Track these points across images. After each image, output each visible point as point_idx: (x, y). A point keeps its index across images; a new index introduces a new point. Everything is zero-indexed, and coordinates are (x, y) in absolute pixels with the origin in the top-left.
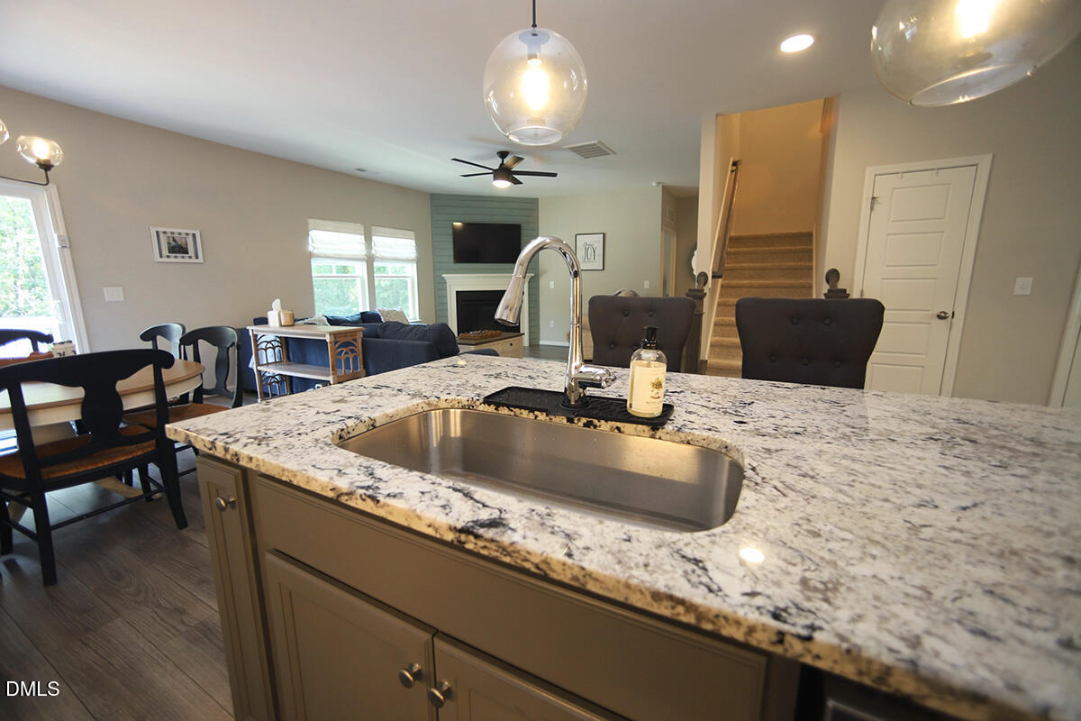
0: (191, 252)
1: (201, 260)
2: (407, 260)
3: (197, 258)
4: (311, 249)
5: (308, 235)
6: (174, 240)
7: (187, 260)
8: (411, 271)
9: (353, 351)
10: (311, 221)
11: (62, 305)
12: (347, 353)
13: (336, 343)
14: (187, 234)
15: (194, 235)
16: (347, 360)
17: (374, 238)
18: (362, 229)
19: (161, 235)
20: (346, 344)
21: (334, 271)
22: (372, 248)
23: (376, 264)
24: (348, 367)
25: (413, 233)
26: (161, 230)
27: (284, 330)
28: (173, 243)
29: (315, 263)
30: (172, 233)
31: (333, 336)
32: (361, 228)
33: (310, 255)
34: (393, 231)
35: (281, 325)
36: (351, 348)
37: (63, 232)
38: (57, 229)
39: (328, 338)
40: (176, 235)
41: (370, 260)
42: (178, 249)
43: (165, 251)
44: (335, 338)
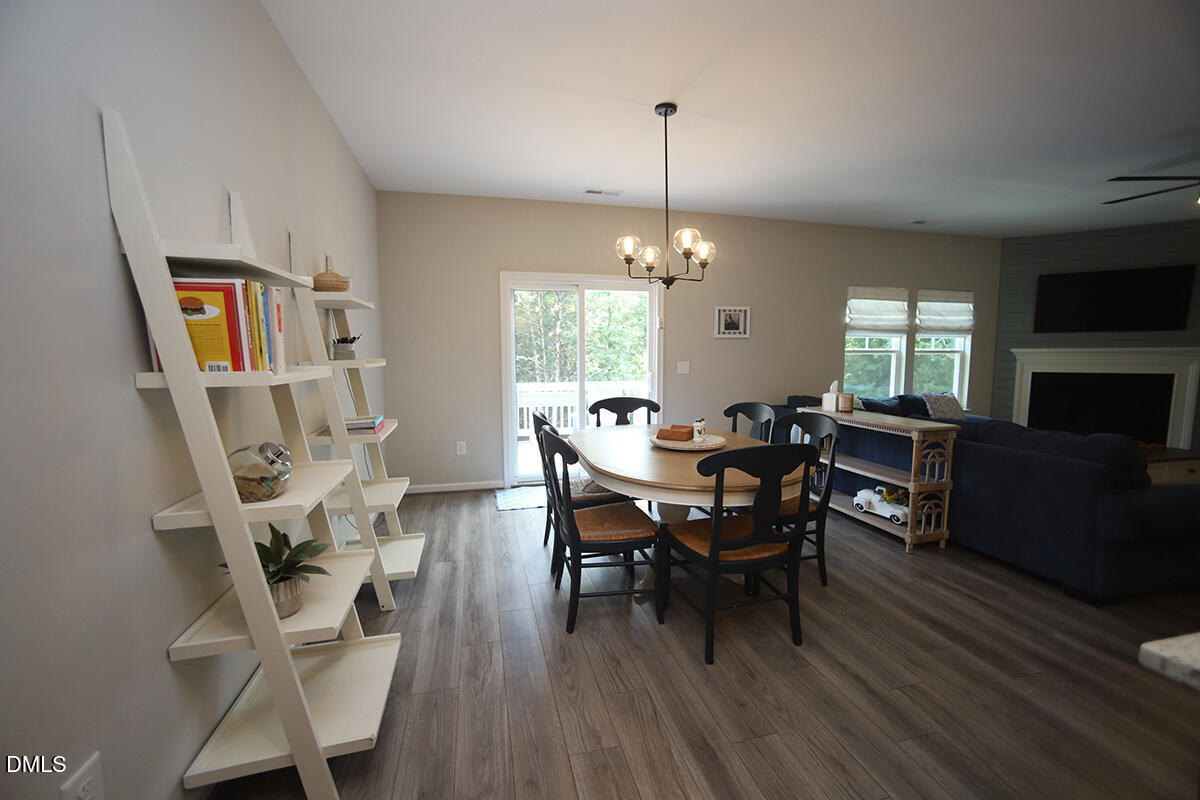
0: (741, 329)
1: (747, 336)
2: (959, 331)
3: (745, 333)
4: (848, 320)
5: (846, 305)
6: (730, 317)
7: (738, 336)
8: (963, 344)
9: (941, 455)
10: (851, 289)
11: (652, 376)
12: (933, 456)
13: (924, 442)
14: (740, 311)
15: (745, 311)
16: (933, 466)
17: (920, 304)
18: (907, 292)
19: (722, 313)
20: (934, 445)
21: (867, 346)
22: (915, 316)
23: (919, 337)
24: (932, 474)
25: (971, 294)
26: (722, 308)
27: (840, 415)
28: (729, 320)
29: (850, 337)
30: (730, 311)
31: (921, 434)
32: (905, 293)
33: (846, 328)
34: (945, 293)
35: (837, 410)
36: (940, 450)
37: (662, 317)
38: (659, 315)
39: (915, 436)
40: (732, 313)
41: (911, 331)
42: (732, 325)
43: (722, 329)
44: (924, 436)
